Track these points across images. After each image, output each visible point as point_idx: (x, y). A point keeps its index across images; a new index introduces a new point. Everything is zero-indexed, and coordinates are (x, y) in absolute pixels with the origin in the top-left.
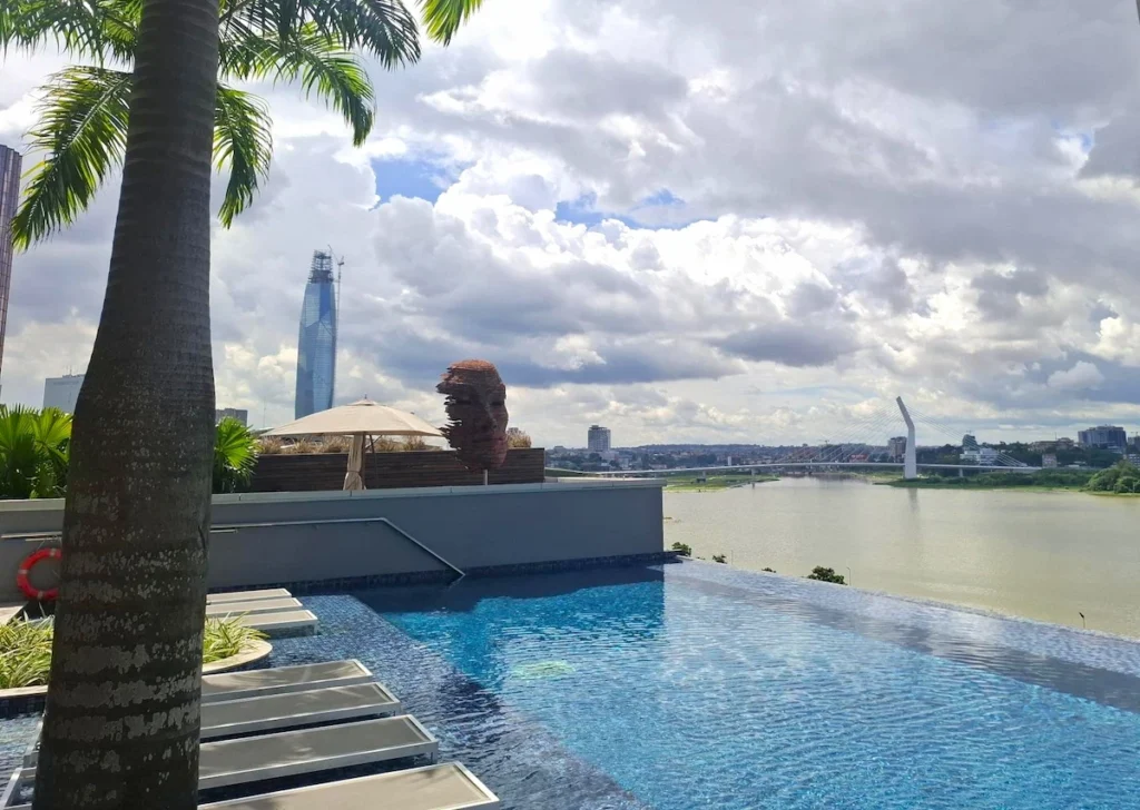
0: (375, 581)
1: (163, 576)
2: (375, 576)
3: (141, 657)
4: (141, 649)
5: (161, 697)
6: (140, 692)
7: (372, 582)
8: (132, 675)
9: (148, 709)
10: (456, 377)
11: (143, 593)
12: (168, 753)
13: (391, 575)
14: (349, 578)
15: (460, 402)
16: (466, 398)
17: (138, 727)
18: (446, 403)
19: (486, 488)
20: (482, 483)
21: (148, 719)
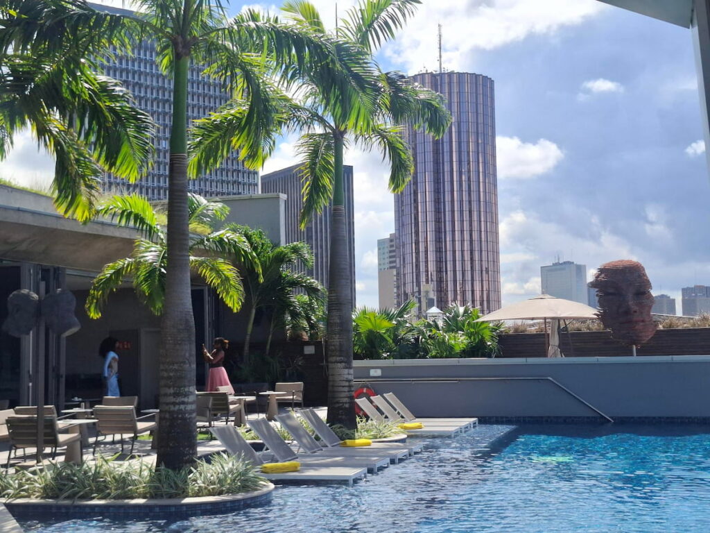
0: (549, 420)
1: (176, 371)
2: (549, 417)
3: (172, 391)
4: (172, 389)
5: (177, 401)
6: (172, 399)
7: (547, 421)
8: (170, 395)
9: (174, 404)
10: (603, 275)
11: (172, 374)
12: (180, 416)
13: (561, 417)
14: (531, 417)
15: (607, 294)
16: (611, 291)
17: (172, 408)
18: (597, 295)
19: (635, 358)
20: (632, 355)
21: (174, 406)
